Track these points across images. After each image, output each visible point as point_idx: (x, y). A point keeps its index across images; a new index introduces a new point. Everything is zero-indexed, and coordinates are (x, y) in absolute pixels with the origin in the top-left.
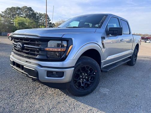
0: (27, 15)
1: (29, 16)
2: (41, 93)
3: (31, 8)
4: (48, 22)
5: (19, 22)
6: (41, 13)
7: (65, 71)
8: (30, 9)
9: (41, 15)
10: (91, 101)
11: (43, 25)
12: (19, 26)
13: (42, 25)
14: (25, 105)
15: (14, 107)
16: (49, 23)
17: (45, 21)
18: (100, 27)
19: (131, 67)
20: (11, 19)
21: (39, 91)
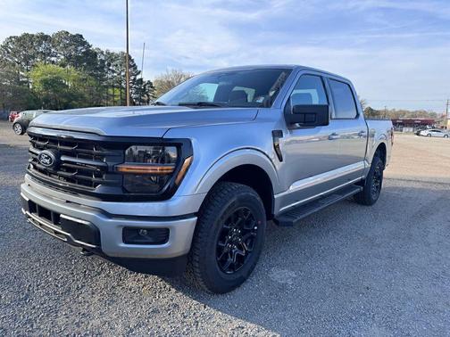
0: (69, 58)
1: (76, 61)
2: (107, 288)
3: (81, 36)
4: (132, 78)
5: (44, 77)
6: (111, 52)
7: (173, 227)
8: (78, 40)
9: (111, 57)
10: (244, 306)
11: (118, 88)
12: (46, 89)
13: (113, 87)
14: (61, 320)
15: (32, 326)
16: (135, 79)
17: (123, 74)
18: (268, 104)
19: (365, 210)
20: (22, 70)
21: (102, 280)
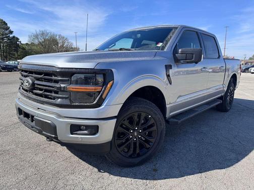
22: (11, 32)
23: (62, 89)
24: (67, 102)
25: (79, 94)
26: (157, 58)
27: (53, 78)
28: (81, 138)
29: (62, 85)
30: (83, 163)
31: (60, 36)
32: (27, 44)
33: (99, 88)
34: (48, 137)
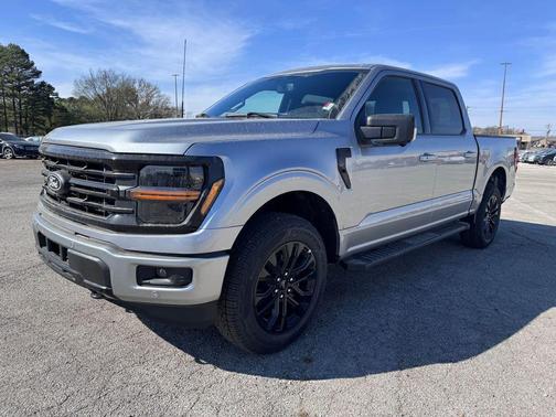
22: (38, 74)
23: (121, 195)
24: (131, 221)
25: (155, 205)
26: (319, 135)
27: (105, 172)
28: (158, 292)
29: (122, 188)
30: (165, 344)
31: (141, 81)
32: (71, 99)
33: (194, 195)
34: (94, 291)
